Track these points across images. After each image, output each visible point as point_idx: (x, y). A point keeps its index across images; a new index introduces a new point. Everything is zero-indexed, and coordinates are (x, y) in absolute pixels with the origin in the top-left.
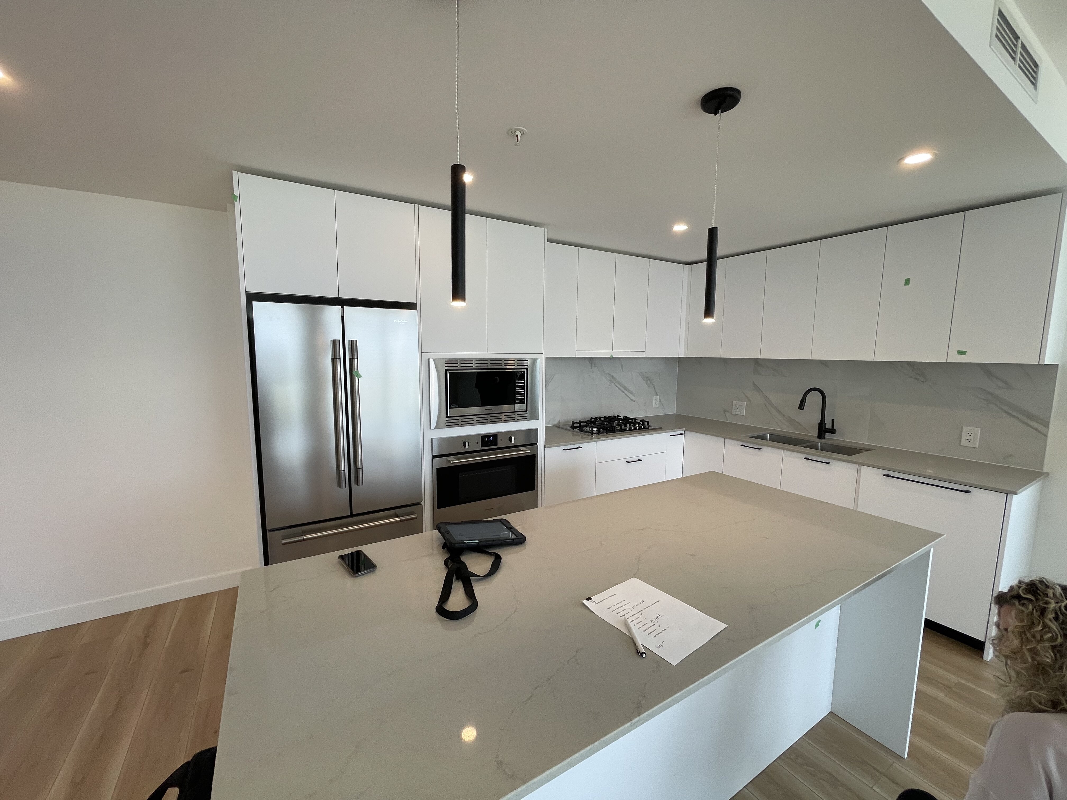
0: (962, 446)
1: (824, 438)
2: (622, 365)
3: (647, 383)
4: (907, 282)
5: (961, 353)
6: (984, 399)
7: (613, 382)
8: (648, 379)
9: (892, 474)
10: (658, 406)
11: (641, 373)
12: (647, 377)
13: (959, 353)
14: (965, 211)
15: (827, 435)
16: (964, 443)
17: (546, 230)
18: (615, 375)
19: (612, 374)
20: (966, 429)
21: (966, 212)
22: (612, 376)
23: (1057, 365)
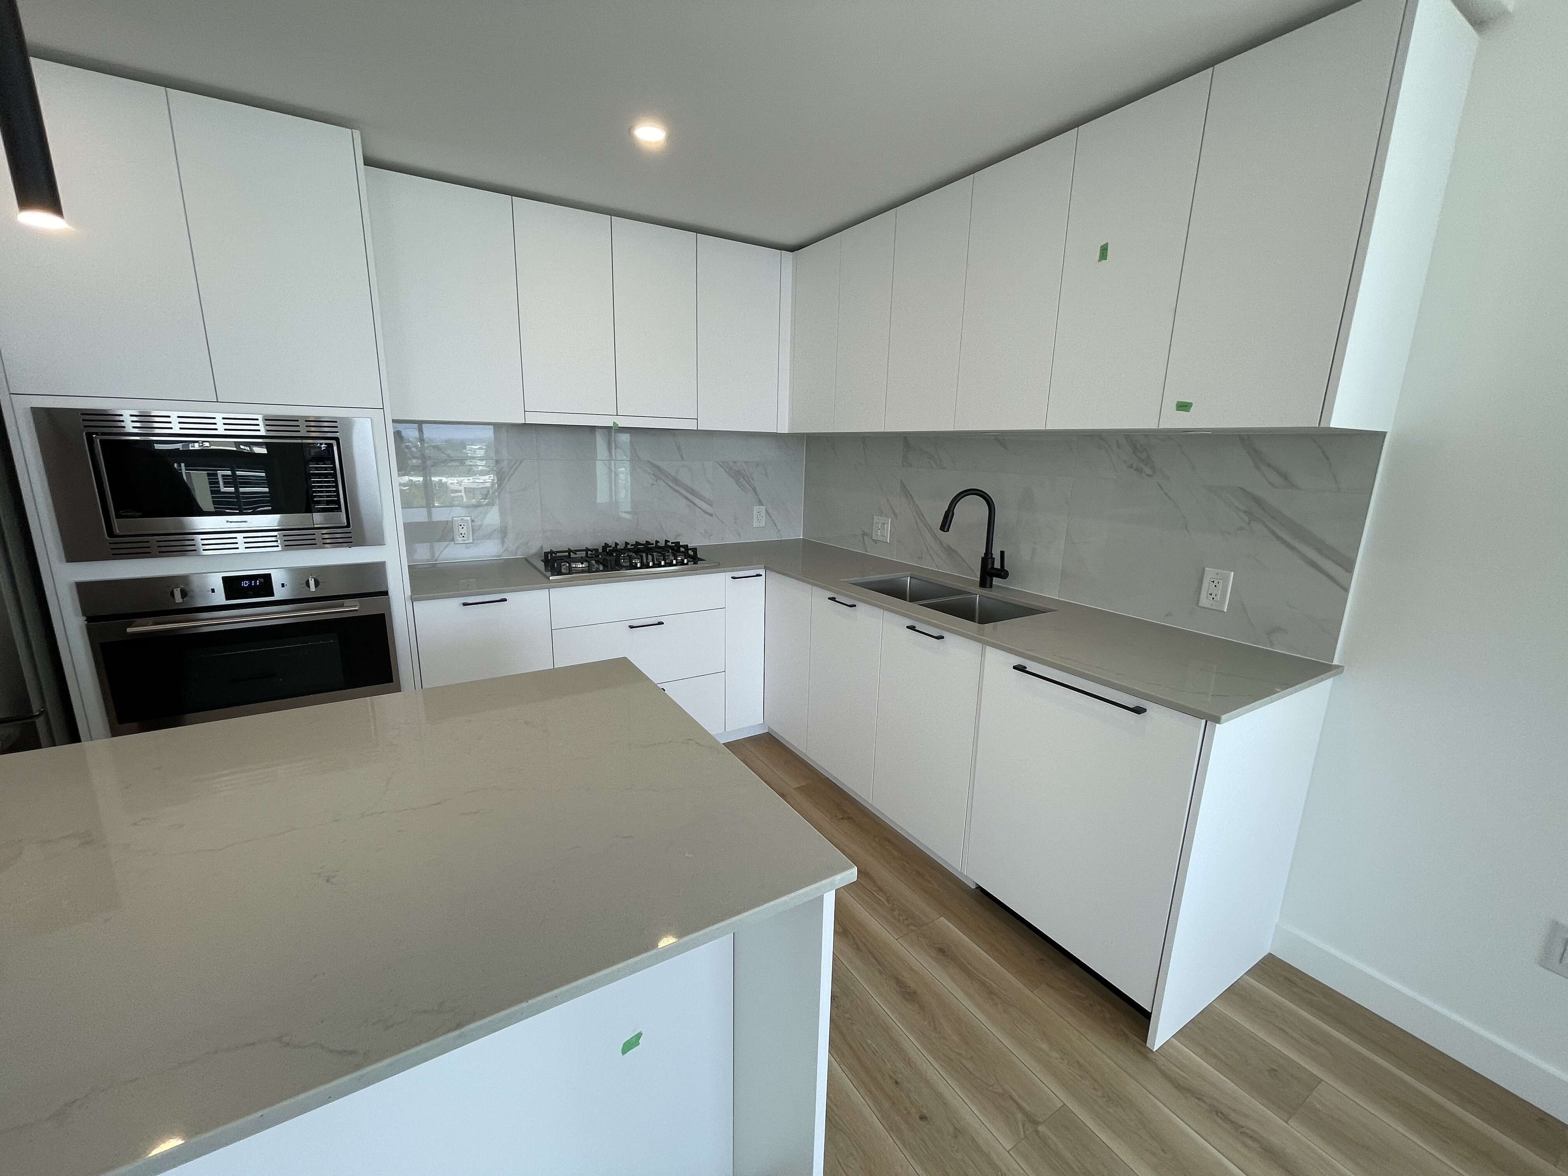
0: (1201, 607)
1: (991, 586)
2: (679, 448)
3: (737, 482)
4: (1104, 252)
5: (1183, 406)
6: (1245, 512)
7: (660, 479)
8: (738, 475)
9: (1032, 666)
10: (763, 524)
11: (724, 462)
12: (738, 473)
13: (1180, 406)
14: (1213, 66)
15: (996, 581)
16: (1205, 601)
17: (357, 134)
18: (663, 465)
19: (658, 463)
20: (1210, 573)
21: (1216, 66)
22: (658, 468)
23: (1383, 435)
